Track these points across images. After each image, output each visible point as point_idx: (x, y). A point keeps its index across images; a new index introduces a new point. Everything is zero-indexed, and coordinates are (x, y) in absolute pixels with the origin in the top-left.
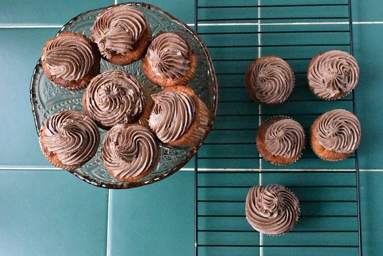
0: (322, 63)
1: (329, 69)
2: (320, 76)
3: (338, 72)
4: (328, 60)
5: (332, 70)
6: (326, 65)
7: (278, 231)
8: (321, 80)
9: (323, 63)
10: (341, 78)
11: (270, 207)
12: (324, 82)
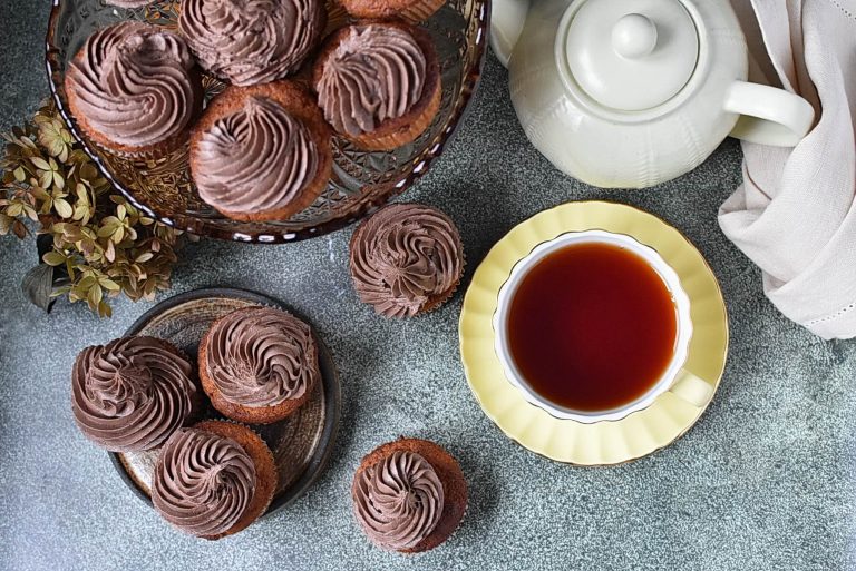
0: (370, 243)
1: (389, 255)
2: (376, 275)
3: (408, 257)
4: (380, 233)
5: (395, 255)
6: (380, 244)
7: (147, 443)
8: (379, 282)
9: (373, 244)
10: (417, 270)
11: (110, 393)
12: (386, 286)
